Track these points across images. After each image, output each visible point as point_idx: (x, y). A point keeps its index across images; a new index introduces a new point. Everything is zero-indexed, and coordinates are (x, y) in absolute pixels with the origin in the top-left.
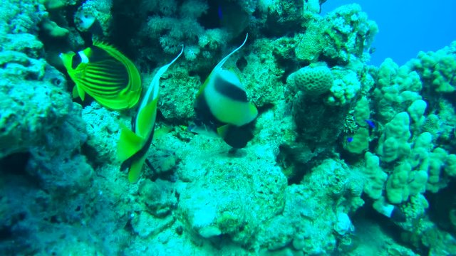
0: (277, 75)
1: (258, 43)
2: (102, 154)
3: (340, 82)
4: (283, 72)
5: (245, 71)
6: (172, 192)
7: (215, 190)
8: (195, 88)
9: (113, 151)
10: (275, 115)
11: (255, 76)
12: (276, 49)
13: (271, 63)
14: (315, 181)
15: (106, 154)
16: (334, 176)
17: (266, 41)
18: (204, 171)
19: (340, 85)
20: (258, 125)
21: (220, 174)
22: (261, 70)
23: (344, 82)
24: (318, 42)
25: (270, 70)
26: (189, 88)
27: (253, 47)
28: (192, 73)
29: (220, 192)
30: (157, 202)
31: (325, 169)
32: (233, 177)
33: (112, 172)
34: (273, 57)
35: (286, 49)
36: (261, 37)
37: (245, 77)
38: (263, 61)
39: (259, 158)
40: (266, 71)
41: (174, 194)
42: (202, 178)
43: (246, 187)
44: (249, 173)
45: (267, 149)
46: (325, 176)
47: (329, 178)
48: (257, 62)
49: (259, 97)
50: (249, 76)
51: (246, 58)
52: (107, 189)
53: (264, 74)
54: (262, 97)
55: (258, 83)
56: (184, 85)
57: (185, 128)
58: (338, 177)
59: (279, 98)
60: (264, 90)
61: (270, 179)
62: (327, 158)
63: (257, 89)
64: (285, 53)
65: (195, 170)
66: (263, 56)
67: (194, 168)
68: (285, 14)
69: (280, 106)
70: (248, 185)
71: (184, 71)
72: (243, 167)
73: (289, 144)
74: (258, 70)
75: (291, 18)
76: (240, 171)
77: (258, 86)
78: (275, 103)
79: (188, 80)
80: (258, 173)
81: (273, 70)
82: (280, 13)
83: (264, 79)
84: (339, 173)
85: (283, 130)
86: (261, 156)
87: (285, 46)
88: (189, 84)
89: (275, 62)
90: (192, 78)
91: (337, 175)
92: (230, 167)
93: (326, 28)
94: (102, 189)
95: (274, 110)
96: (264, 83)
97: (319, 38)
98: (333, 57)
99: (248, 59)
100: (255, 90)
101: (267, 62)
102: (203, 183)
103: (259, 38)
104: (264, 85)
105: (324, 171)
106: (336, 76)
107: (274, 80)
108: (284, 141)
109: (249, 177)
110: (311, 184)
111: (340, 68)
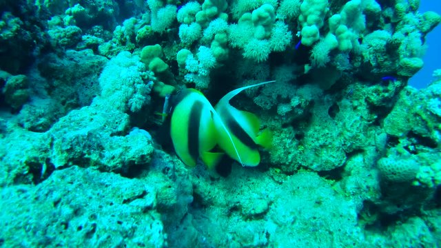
0: (369, 121)
1: (351, 88)
2: (206, 199)
3: (428, 168)
4: (375, 117)
5: (336, 118)
6: (263, 232)
7: (300, 240)
8: (288, 138)
9: (215, 197)
10: (364, 160)
11: (347, 124)
12: (368, 97)
13: (363, 110)
14: (397, 239)
15: (209, 200)
16: (419, 241)
17: (359, 86)
18: (291, 218)
19: (428, 172)
20: (347, 168)
21: (305, 227)
22: (353, 117)
23: (433, 170)
24: (408, 120)
25: (362, 117)
26: (282, 139)
27: (345, 93)
28: (285, 126)
29: (303, 243)
30: (249, 244)
31: (408, 231)
32: (317, 230)
33: (214, 213)
34: (366, 104)
35: (380, 98)
36: (353, 82)
37: (337, 125)
38: (355, 108)
39: (341, 216)
40: (358, 118)
41: (265, 234)
42: (289, 225)
43: (327, 241)
44: (331, 230)
45: (351, 207)
46: (408, 239)
47: (413, 242)
48: (349, 109)
49: (349, 144)
50: (341, 123)
51: (338, 104)
52: (209, 236)
53: (355, 121)
54: (352, 144)
55: (349, 131)
56: (278, 136)
57: (278, 170)
58: (423, 244)
59: (369, 144)
60: (355, 138)
61: (349, 241)
62: (413, 216)
63: (347, 138)
64: (378, 101)
65: (284, 216)
66: (356, 103)
67: (283, 213)
68: (379, 66)
69: (370, 153)
70: (329, 240)
71: (278, 125)
72: (326, 222)
73: (373, 200)
74: (349, 118)
75: (386, 71)
76: (323, 226)
77: (348, 134)
78: (366, 149)
79: (282, 132)
80: (338, 232)
81: (365, 117)
82: (373, 64)
83: (355, 127)
84: (425, 239)
85: (368, 187)
86: (344, 213)
87: (378, 95)
88: (283, 135)
89: (367, 108)
90: (285, 130)
91: (422, 241)
92: (313, 221)
93: (418, 108)
94: (205, 236)
95: (364, 155)
96: (355, 131)
97: (409, 117)
98: (424, 136)
99: (341, 105)
100: (345, 138)
101: (359, 108)
102: (289, 231)
103: (352, 83)
104: (354, 133)
105: (408, 233)
106: (424, 162)
107: (365, 126)
108: (369, 197)
109: (331, 233)
110: (393, 241)
111: (431, 150)
